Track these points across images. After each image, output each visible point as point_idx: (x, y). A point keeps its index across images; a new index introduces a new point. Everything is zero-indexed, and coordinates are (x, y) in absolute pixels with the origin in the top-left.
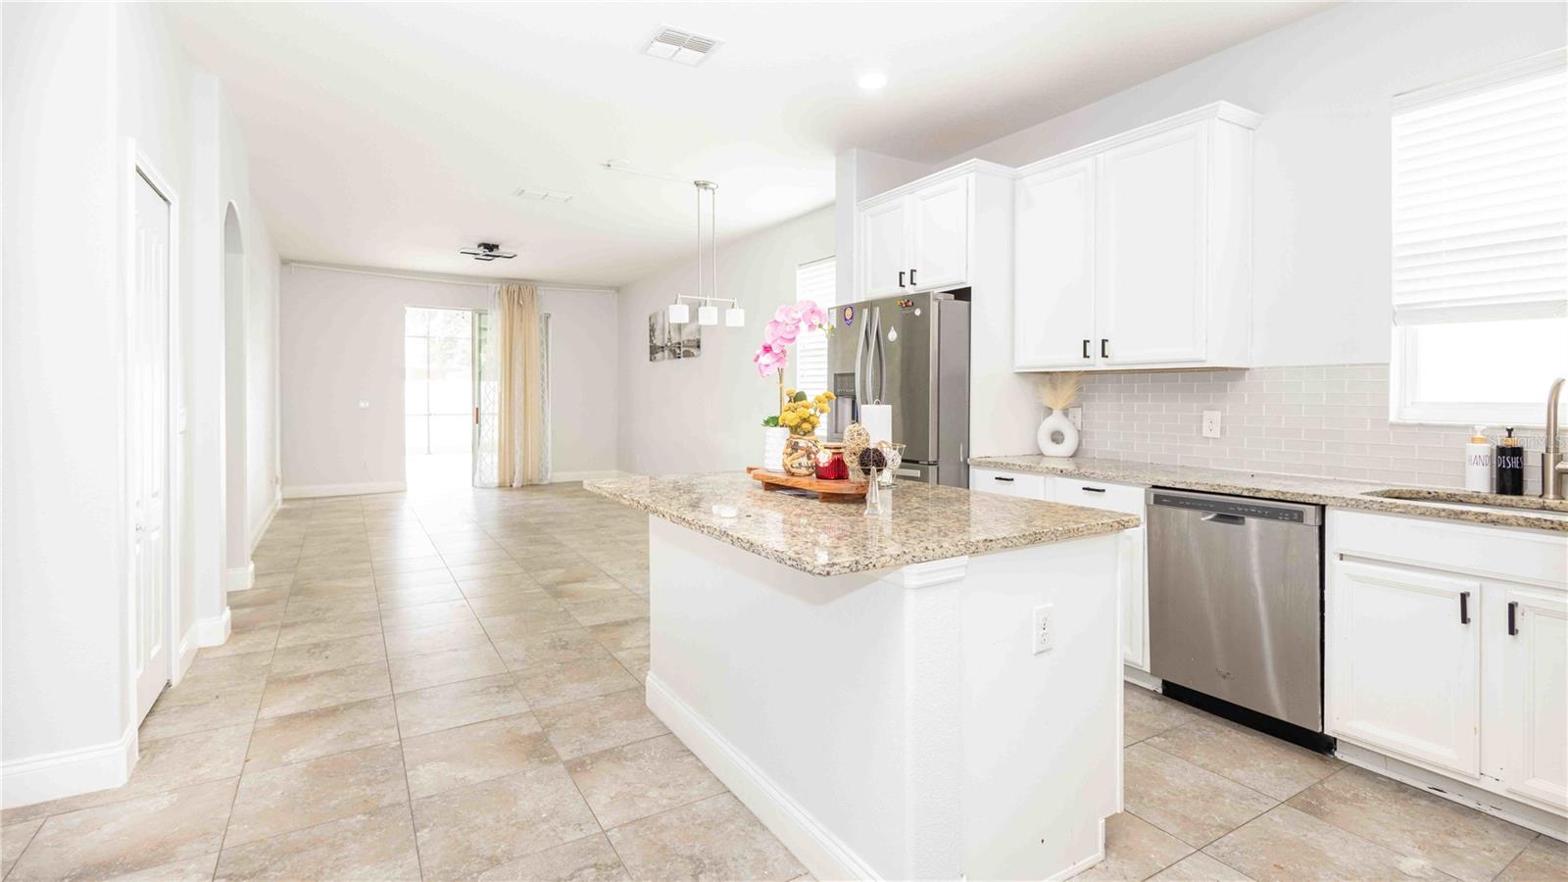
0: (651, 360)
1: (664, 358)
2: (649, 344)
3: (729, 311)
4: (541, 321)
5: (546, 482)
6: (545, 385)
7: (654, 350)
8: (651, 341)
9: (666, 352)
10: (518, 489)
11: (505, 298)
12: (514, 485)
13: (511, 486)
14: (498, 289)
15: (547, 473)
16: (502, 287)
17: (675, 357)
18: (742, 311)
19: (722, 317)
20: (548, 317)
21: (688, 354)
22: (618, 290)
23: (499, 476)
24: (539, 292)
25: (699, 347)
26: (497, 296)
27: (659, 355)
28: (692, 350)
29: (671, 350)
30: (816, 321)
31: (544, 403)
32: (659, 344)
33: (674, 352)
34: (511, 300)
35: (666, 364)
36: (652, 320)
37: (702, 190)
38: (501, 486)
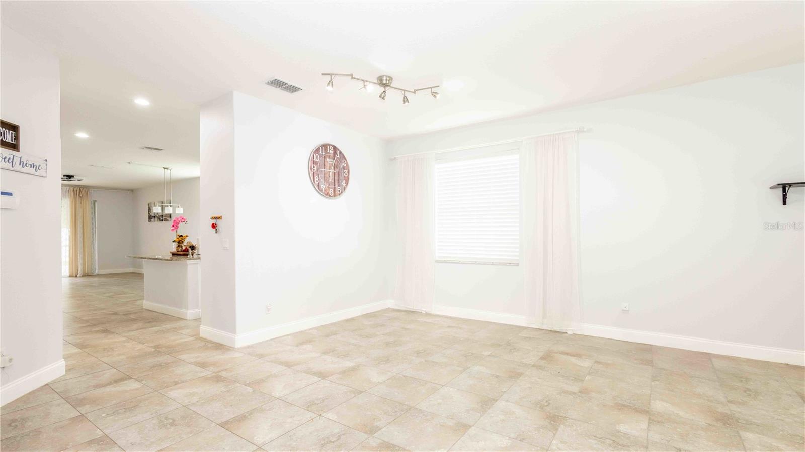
0: (149, 221)
1: (155, 221)
2: (148, 215)
3: (177, 209)
4: (91, 204)
5: (95, 274)
6: (94, 231)
7: (150, 218)
8: (149, 214)
9: (156, 219)
10: (80, 277)
11: (72, 193)
12: (78, 276)
13: (76, 276)
14: (68, 190)
15: (95, 270)
16: (70, 189)
17: (160, 221)
18: (182, 209)
19: (174, 211)
20: (95, 202)
21: (166, 220)
22: (132, 191)
23: (70, 272)
24: (90, 191)
25: (170, 217)
26: (67, 192)
27: (153, 220)
28: (167, 218)
29: (158, 218)
30: (183, 221)
31: (93, 240)
32: (153, 215)
33: (160, 219)
34: (75, 194)
35: (156, 224)
36: (150, 205)
37: (166, 170)
38: (71, 276)
